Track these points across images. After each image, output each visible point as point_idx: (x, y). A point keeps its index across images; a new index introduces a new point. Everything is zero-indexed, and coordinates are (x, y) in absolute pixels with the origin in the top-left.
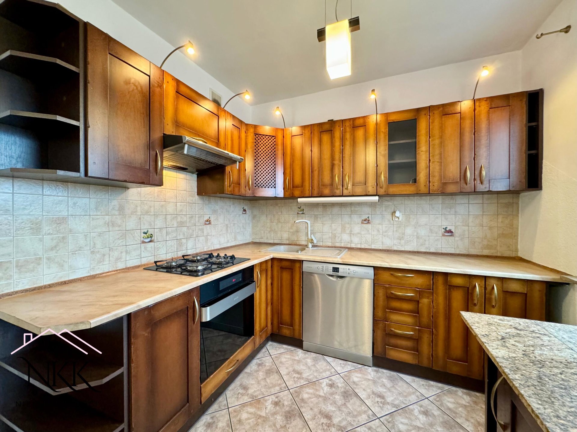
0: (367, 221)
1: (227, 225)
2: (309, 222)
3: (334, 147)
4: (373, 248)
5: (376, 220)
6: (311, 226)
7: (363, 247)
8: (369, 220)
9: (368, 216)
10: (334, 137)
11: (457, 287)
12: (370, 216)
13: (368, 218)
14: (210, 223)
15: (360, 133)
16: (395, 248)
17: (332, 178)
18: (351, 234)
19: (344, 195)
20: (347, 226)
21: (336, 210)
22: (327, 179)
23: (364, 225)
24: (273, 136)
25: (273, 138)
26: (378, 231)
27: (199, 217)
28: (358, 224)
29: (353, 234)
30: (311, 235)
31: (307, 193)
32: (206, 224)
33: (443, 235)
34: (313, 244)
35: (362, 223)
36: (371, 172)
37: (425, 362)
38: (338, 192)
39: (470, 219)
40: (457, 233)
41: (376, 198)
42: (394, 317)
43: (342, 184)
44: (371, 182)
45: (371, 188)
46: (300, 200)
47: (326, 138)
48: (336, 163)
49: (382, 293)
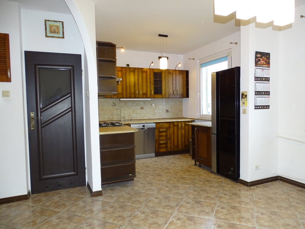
0: (142, 108)
3: (135, 78)
4: (145, 119)
5: (145, 108)
7: (141, 119)
10: (135, 74)
11: (176, 125)
12: (143, 106)
16: (152, 118)
17: (135, 91)
18: (136, 114)
19: (139, 98)
20: (135, 110)
21: (130, 104)
22: (132, 91)
23: (141, 110)
26: (146, 112)
28: (139, 109)
33: (166, 112)
35: (141, 109)
36: (149, 90)
37: (169, 150)
38: (137, 96)
39: (173, 106)
40: (169, 111)
41: (150, 99)
42: (161, 138)
43: (139, 93)
44: (149, 93)
45: (148, 96)
46: (121, 99)
47: (132, 74)
48: (136, 85)
49: (157, 131)
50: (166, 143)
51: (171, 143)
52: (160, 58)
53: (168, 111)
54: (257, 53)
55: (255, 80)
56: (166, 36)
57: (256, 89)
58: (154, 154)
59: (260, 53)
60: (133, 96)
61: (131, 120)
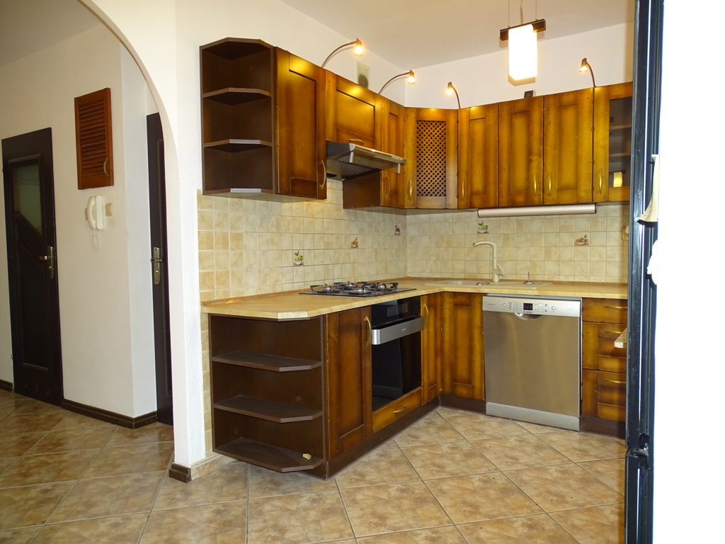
0: (583, 242)
1: (376, 250)
2: (494, 245)
3: (531, 136)
5: (597, 240)
6: (498, 252)
7: (577, 280)
8: (586, 241)
9: (585, 234)
10: (532, 121)
12: (588, 234)
13: (585, 236)
14: (357, 247)
15: (569, 115)
17: (528, 180)
18: (559, 261)
19: (546, 204)
20: (553, 249)
22: (520, 181)
23: (579, 248)
24: (443, 122)
25: (443, 124)
26: (600, 256)
27: (345, 238)
28: (571, 246)
29: (563, 262)
30: (497, 263)
31: (492, 203)
32: (352, 247)
34: (501, 278)
35: (576, 245)
36: (585, 170)
38: (536, 199)
41: (592, 208)
42: (608, 363)
43: (543, 187)
44: (585, 185)
45: (584, 193)
46: (482, 212)
47: (519, 123)
48: (535, 158)
49: (592, 333)
60: (520, 199)
61: (527, 281)
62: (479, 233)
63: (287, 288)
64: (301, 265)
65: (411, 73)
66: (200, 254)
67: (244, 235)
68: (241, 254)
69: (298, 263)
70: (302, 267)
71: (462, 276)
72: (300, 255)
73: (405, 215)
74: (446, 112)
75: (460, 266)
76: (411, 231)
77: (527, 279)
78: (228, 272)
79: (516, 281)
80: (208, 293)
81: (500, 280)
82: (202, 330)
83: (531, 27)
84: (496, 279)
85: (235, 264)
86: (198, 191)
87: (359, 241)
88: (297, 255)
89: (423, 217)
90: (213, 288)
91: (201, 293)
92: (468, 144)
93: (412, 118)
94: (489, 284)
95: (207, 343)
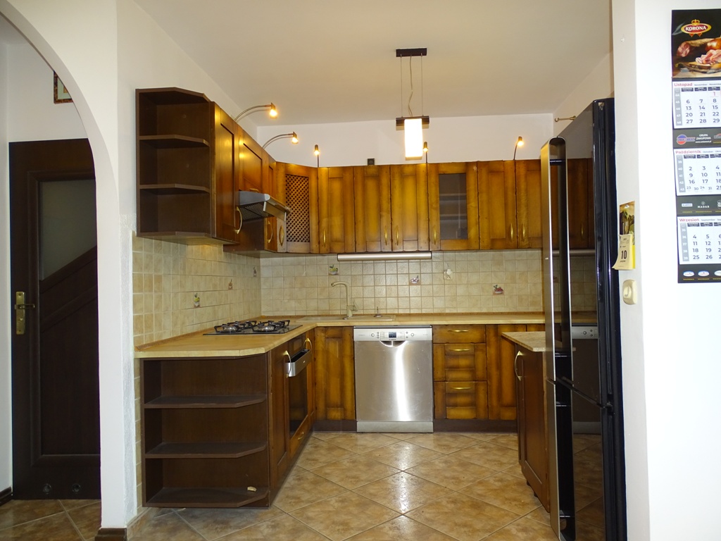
0: (416, 281)
1: (243, 291)
2: (348, 284)
3: (381, 196)
9: (417, 275)
10: (381, 184)
12: (420, 276)
13: (418, 277)
14: (232, 288)
15: (410, 182)
17: (380, 231)
18: (398, 298)
20: (393, 287)
22: (373, 232)
24: (306, 177)
25: (306, 179)
27: (225, 279)
31: (350, 249)
32: (229, 289)
33: (494, 294)
34: (354, 313)
35: (411, 284)
36: (423, 226)
37: (482, 414)
38: (386, 247)
39: (517, 277)
40: (505, 292)
41: (429, 255)
42: (453, 375)
43: (392, 238)
44: (423, 237)
46: (340, 257)
47: (371, 184)
48: (384, 214)
49: (439, 352)
50: (474, 394)
51: (488, 393)
52: (400, 122)
53: (500, 290)
54: (680, 17)
55: (676, 146)
56: (422, 52)
57: (682, 186)
58: (432, 423)
59: (702, 15)
60: (374, 247)
61: (376, 315)
62: (330, 274)
63: (189, 330)
64: (199, 306)
65: (294, 135)
66: (134, 296)
67: (163, 277)
68: (161, 296)
69: (197, 305)
70: (199, 309)
71: (316, 313)
72: (198, 296)
73: (259, 258)
74: (308, 169)
75: (313, 304)
76: (264, 272)
77: (376, 313)
78: (152, 315)
79: (364, 315)
80: (139, 337)
81: (353, 315)
82: (135, 376)
83: (421, 120)
84: (350, 314)
85: (157, 307)
86: (133, 232)
87: (233, 282)
88: (196, 297)
89: (277, 260)
90: (142, 332)
91: (134, 338)
92: (328, 198)
93: (282, 170)
94: (343, 319)
95: (138, 391)
